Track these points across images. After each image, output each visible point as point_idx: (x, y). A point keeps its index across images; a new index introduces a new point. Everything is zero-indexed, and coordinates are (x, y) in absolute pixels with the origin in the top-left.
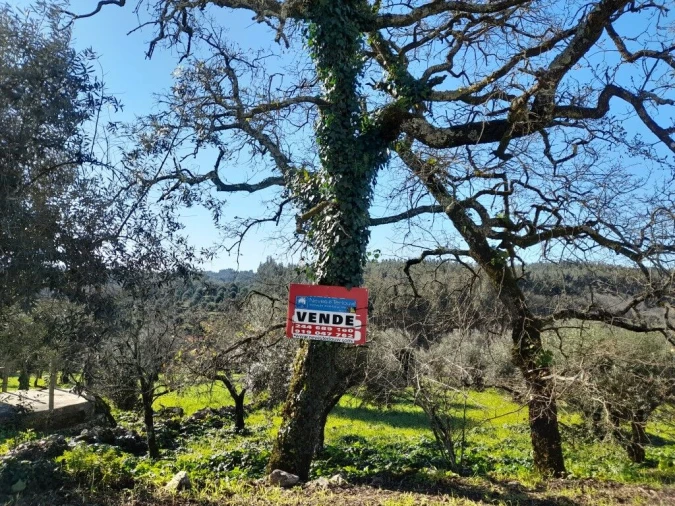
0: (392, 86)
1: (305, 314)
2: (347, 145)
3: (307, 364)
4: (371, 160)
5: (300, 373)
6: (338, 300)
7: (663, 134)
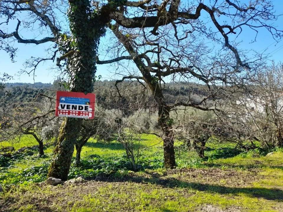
1: (64, 105)
2: (84, 23)
3: (66, 128)
4: (96, 32)
6: (81, 99)
7: (220, 28)
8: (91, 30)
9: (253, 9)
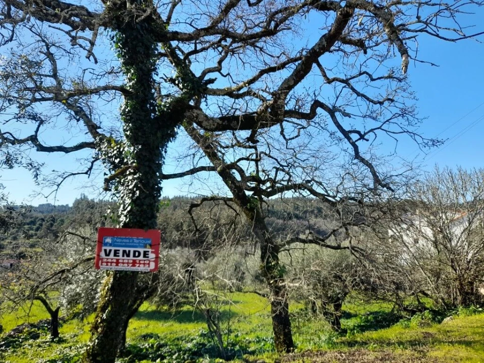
0: (179, 82)
1: (110, 251)
2: (145, 124)
3: (113, 289)
4: (163, 136)
5: (106, 297)
6: (138, 239)
7: (346, 134)
8: (155, 134)
9: (392, 101)
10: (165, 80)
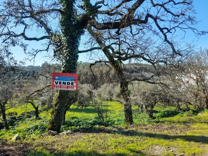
0: (85, 7)
1: (58, 82)
2: (70, 27)
3: (59, 97)
4: (78, 32)
5: (57, 101)
6: (69, 77)
7: (161, 30)
8: (75, 31)
9: (184, 15)
10: (79, 7)
